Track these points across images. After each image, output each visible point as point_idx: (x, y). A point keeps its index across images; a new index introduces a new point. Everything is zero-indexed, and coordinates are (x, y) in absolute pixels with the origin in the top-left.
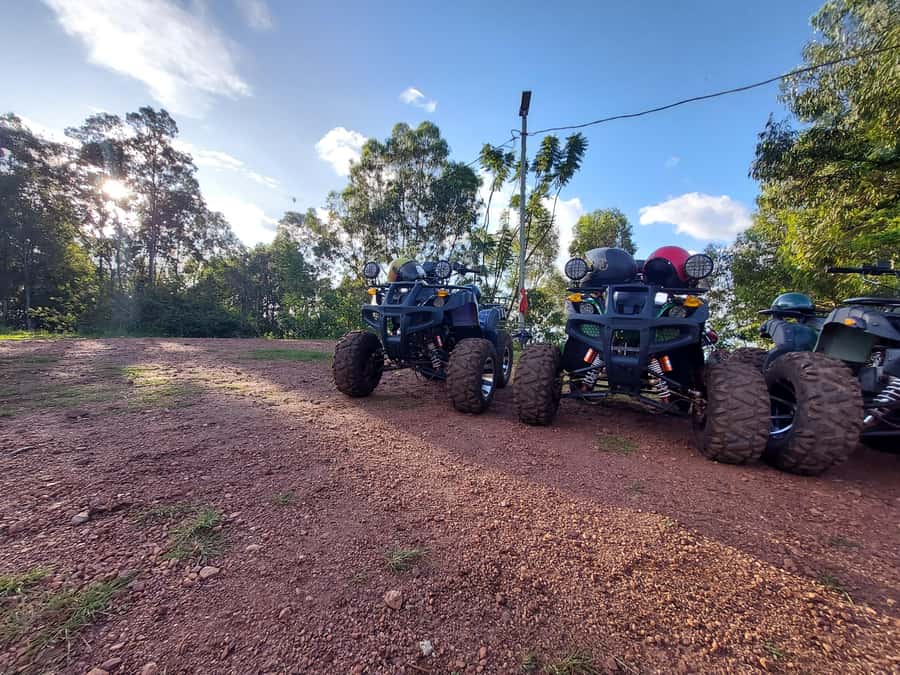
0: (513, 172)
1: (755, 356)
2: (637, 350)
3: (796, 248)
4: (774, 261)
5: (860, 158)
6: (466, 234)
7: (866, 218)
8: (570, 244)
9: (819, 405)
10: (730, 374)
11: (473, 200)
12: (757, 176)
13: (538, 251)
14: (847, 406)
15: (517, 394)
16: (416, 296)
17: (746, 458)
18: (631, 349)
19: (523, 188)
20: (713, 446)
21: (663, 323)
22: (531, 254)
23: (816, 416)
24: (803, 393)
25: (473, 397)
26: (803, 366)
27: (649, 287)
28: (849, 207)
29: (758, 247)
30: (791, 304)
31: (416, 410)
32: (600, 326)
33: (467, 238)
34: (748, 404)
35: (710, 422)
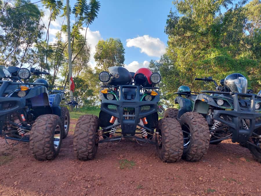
0: (62, 12)
1: (174, 112)
2: (133, 116)
3: (180, 63)
4: (174, 68)
5: (197, 31)
6: (34, 44)
7: (199, 54)
8: (95, 54)
9: (197, 134)
10: (169, 124)
11: (38, 24)
12: (167, 33)
13: (79, 56)
14: (205, 133)
15: (76, 145)
16: (5, 90)
17: (176, 159)
18: (130, 116)
19: (69, 22)
20: (166, 156)
21: (143, 104)
22: (75, 58)
23: (197, 138)
24: (193, 129)
25: (49, 151)
26: (191, 118)
27: (137, 87)
28: (195, 49)
29: (168, 62)
30: (184, 90)
31: (7, 165)
32: (118, 106)
33: (35, 46)
34: (176, 136)
35: (164, 146)
